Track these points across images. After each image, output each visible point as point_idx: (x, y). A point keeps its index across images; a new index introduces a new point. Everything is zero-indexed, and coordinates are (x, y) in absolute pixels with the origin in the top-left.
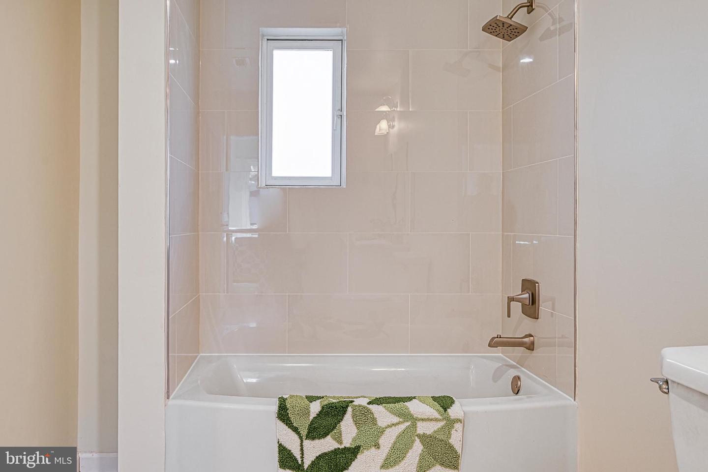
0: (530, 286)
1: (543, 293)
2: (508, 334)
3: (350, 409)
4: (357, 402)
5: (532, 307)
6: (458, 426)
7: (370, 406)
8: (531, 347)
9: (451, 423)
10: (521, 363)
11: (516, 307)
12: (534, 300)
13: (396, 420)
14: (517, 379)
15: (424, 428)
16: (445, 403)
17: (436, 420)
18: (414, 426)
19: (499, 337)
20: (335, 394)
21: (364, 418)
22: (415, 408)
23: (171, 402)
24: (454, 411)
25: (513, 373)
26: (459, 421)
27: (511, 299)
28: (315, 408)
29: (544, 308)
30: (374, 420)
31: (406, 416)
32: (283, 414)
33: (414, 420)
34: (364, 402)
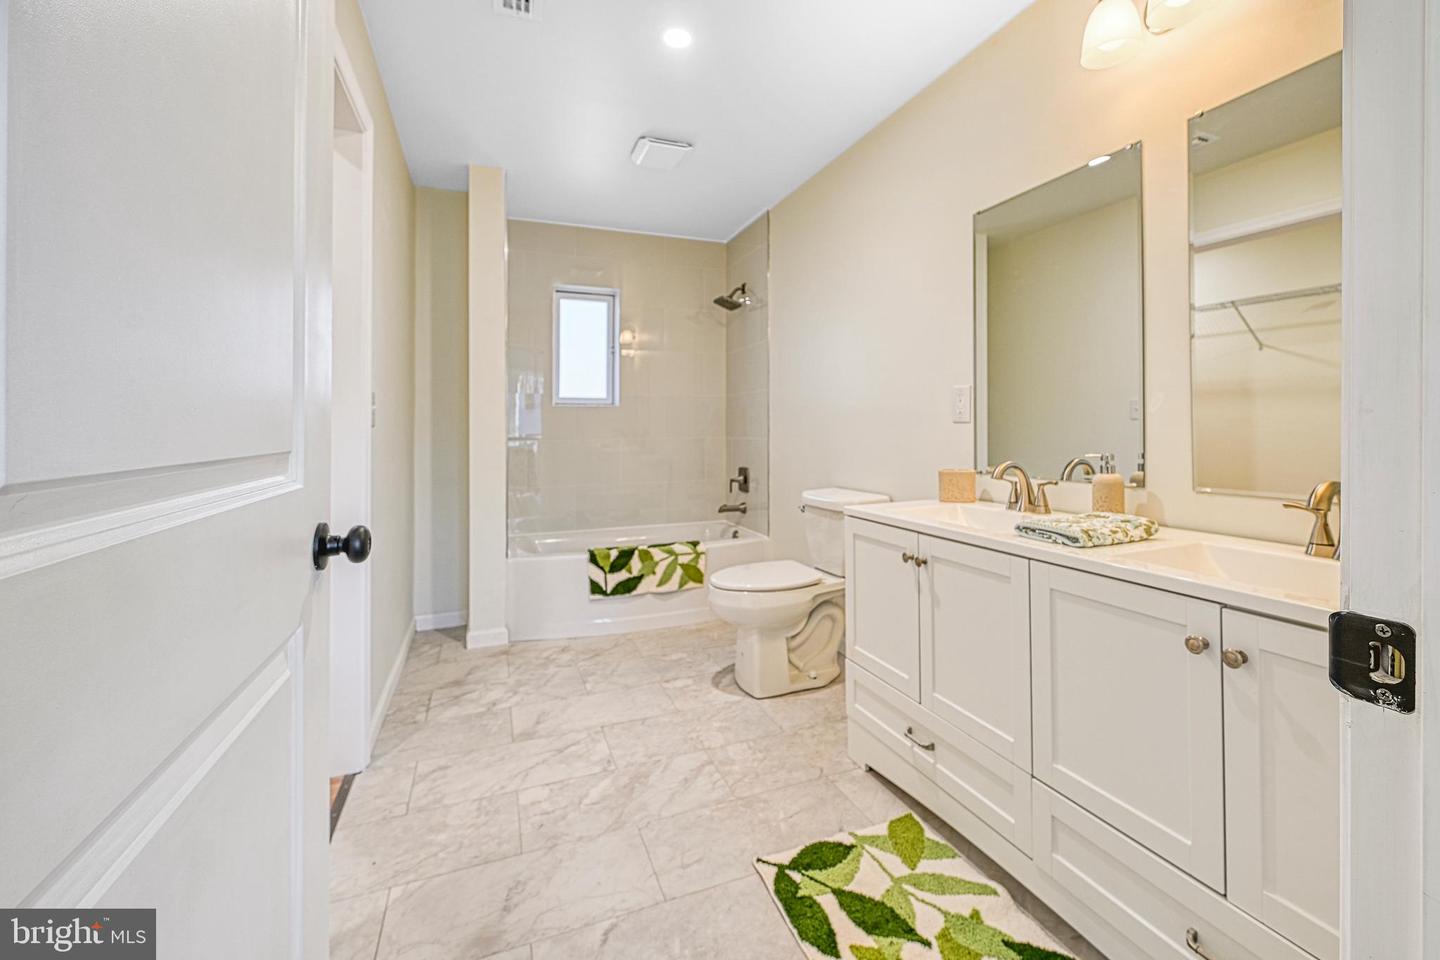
0: (743, 471)
1: (752, 475)
2: (731, 503)
3: (636, 552)
4: (640, 548)
5: (744, 486)
6: (703, 557)
7: (651, 550)
8: (744, 511)
9: (698, 555)
10: (738, 523)
11: (735, 486)
12: (746, 480)
13: (666, 555)
14: (736, 532)
15: (683, 560)
16: (695, 544)
17: (690, 554)
18: (676, 559)
19: (725, 506)
20: (626, 547)
21: (646, 556)
22: (677, 548)
23: (510, 560)
24: (700, 548)
25: (734, 529)
26: (702, 553)
27: (732, 481)
28: (614, 554)
29: (752, 485)
30: (652, 558)
31: (671, 553)
32: (593, 559)
33: (677, 555)
34: (645, 547)
